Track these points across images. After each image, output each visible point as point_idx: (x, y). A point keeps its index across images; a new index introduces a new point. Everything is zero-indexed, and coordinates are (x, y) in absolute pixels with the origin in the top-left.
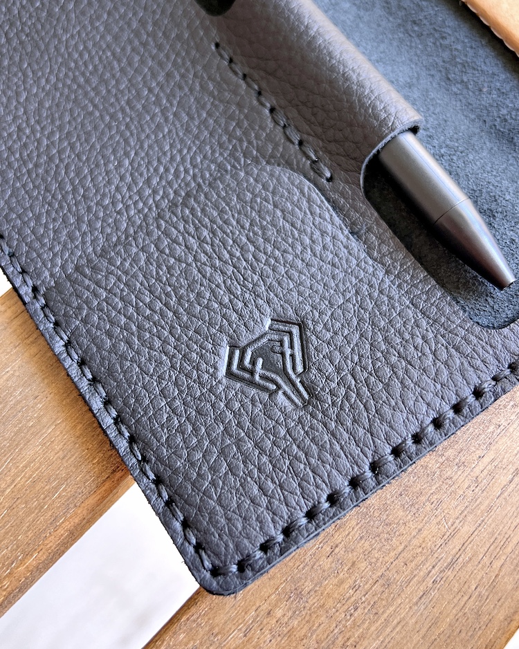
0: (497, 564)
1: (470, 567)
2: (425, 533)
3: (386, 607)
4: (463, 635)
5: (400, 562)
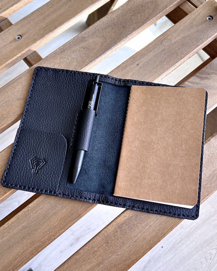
0: (143, 243)
1: (138, 242)
2: (131, 235)
3: (122, 247)
4: (135, 254)
5: (126, 239)
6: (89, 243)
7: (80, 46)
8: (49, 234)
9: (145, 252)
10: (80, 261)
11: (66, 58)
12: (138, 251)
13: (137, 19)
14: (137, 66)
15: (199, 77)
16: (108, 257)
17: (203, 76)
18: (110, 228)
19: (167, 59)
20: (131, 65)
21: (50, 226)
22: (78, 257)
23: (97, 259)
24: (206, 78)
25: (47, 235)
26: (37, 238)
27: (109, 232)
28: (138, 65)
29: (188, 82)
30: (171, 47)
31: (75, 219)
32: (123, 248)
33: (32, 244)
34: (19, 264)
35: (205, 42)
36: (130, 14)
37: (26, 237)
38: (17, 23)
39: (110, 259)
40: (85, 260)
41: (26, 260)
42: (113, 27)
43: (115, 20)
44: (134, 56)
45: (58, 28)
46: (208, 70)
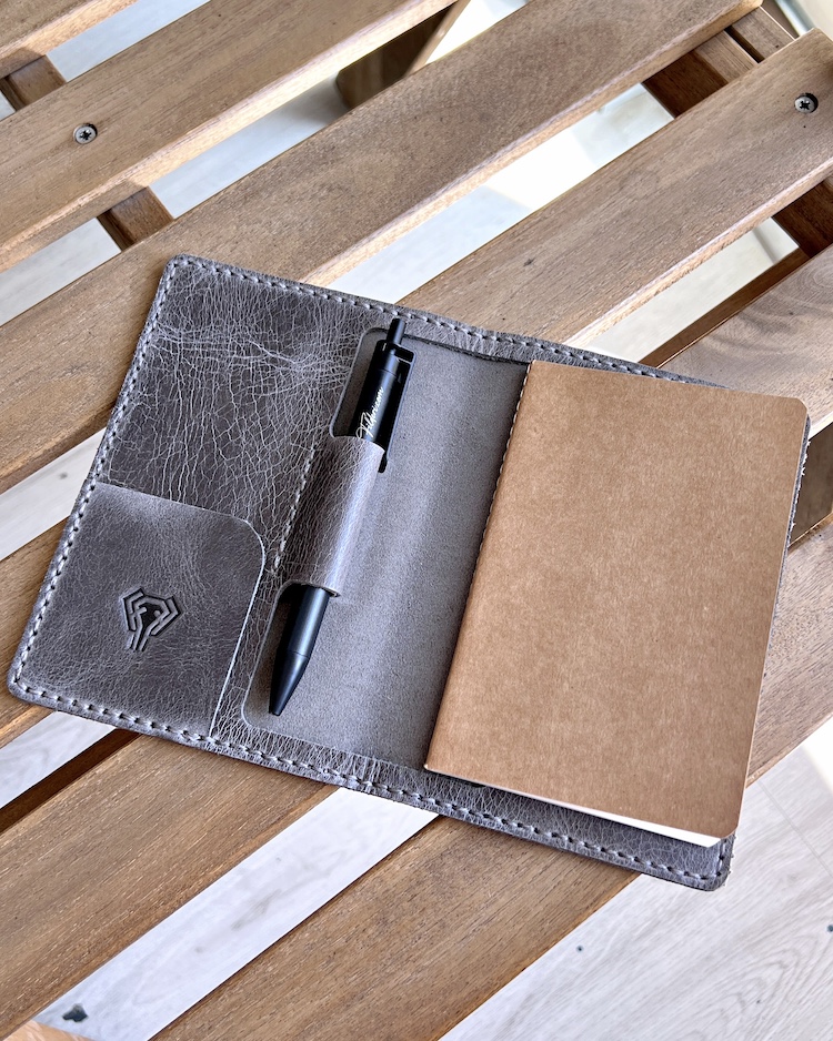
6: (317, 919)
7: (317, 179)
8: (167, 878)
9: (523, 964)
10: (280, 984)
11: (260, 222)
12: (497, 957)
13: (533, 92)
14: (527, 268)
15: (753, 321)
16: (383, 974)
17: (769, 317)
18: (398, 868)
19: (640, 248)
20: (504, 261)
21: (171, 850)
22: (270, 969)
23: (341, 980)
24: (782, 327)
25: (160, 881)
26: (122, 891)
27: (391, 883)
28: (530, 262)
29: (715, 338)
30: (657, 202)
31: (268, 828)
32: (442, 943)
33: (102, 913)
34: (49, 986)
35: (785, 193)
36: (510, 68)
37: (82, 886)
38: (83, 79)
39: (393, 983)
40: (298, 984)
41: (75, 972)
42: (443, 113)
43: (451, 89)
44: (517, 228)
45: (238, 106)
46: (788, 299)
